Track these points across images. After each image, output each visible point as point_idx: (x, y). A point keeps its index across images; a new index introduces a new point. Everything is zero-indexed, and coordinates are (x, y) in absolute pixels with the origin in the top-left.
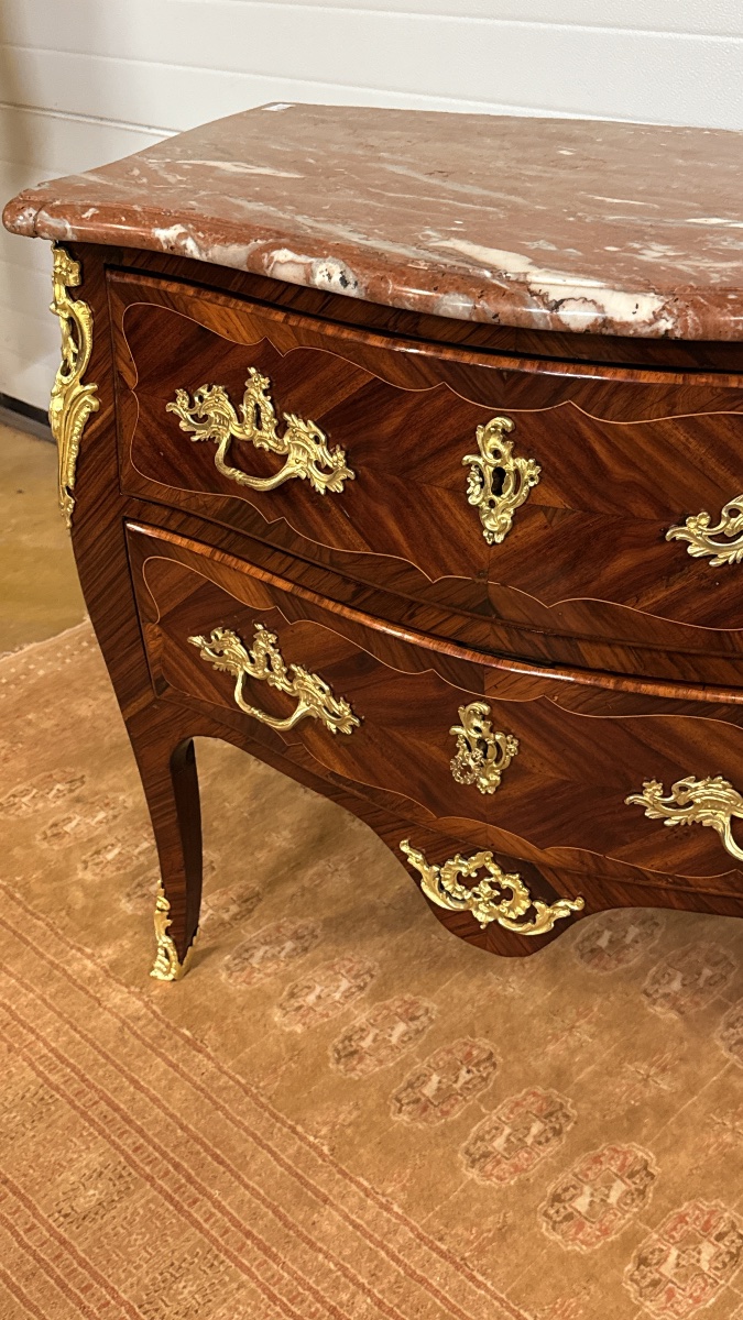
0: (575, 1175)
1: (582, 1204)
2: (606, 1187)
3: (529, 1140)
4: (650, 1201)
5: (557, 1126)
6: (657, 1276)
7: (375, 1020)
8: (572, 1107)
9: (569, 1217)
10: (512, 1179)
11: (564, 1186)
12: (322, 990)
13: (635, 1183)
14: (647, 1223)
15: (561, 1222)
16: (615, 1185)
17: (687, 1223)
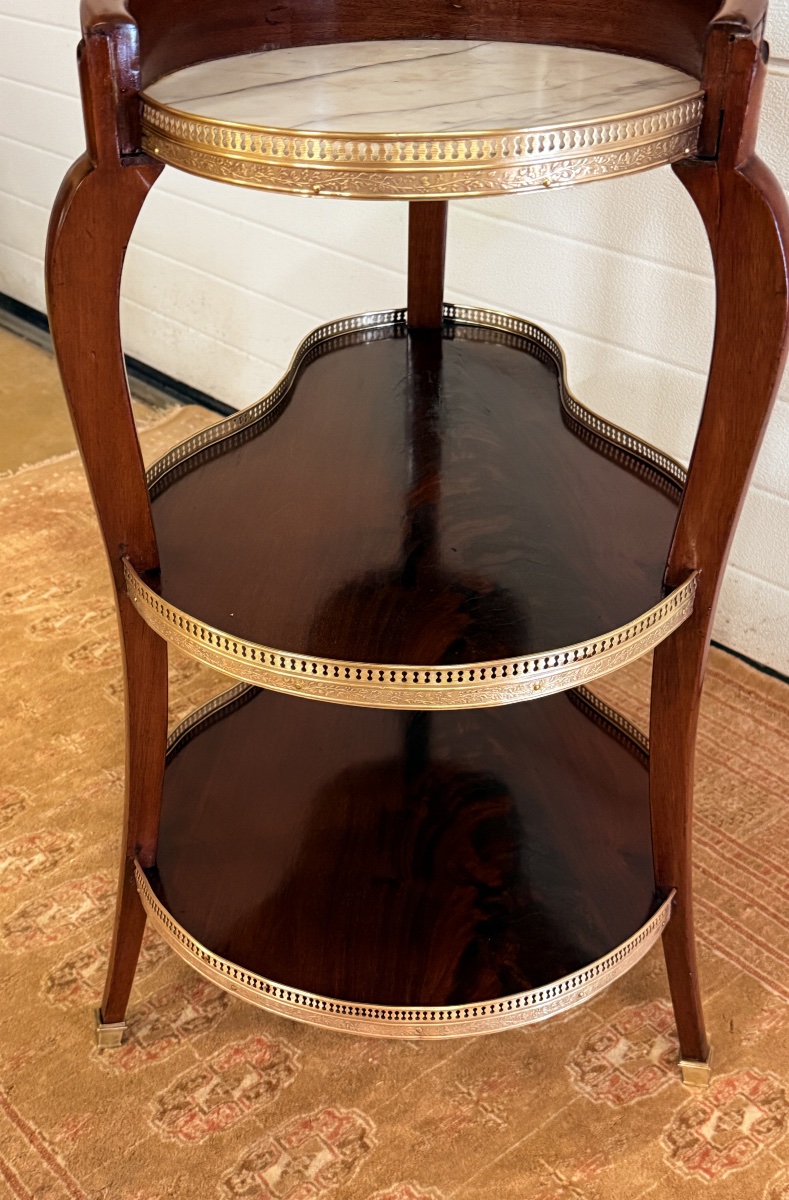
0: (278, 1140)
1: (273, 1173)
2: (309, 1157)
3: (237, 1094)
5: (274, 1081)
8: (298, 1059)
9: (253, 1191)
10: (202, 1138)
12: (60, 910)
13: (345, 1154)
15: (242, 1195)
16: (320, 1155)
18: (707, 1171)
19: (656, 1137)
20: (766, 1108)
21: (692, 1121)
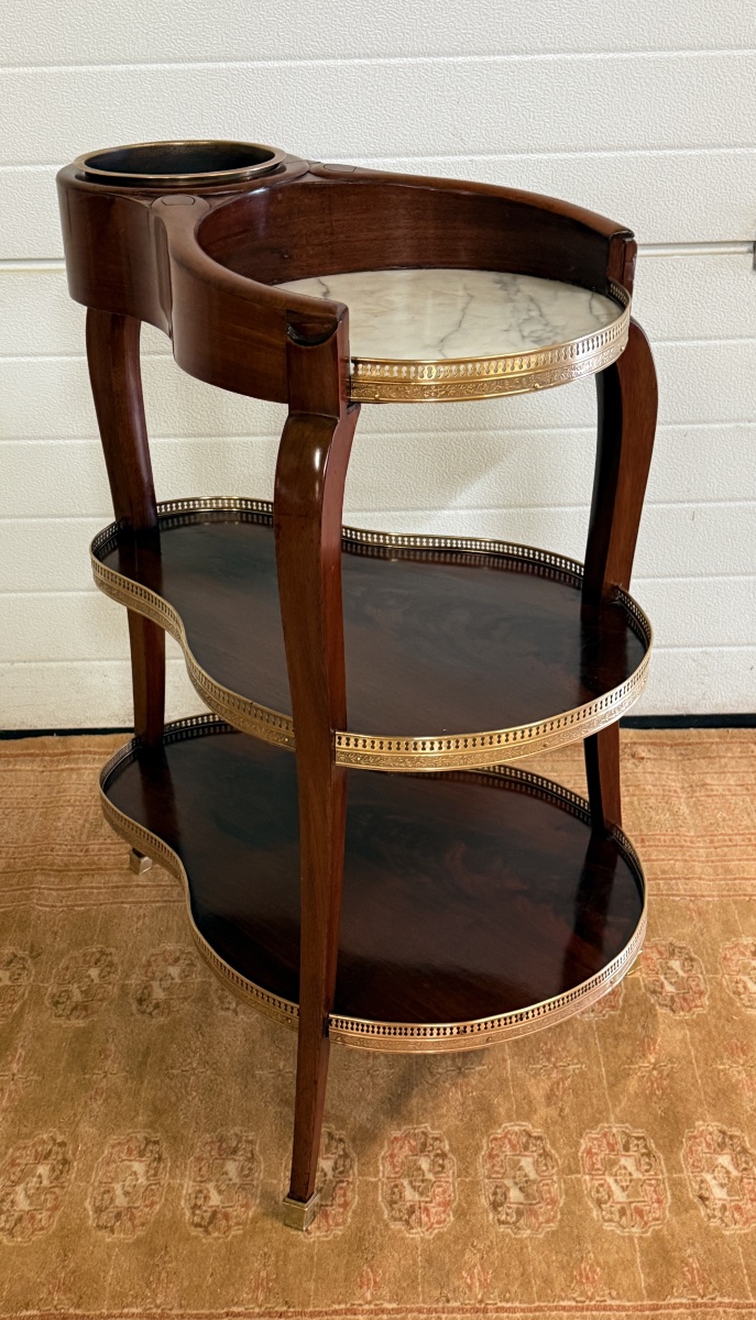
0: (489, 1178)
1: (515, 1195)
2: (519, 1170)
3: (429, 1176)
4: (557, 1156)
5: (439, 1151)
6: (619, 1206)
7: (202, 1176)
8: (432, 1128)
9: (519, 1213)
10: (449, 1216)
11: (491, 1191)
12: (124, 1186)
13: (534, 1151)
14: (572, 1173)
15: (517, 1221)
17: (596, 1154)
18: (696, 1006)
19: (655, 1010)
20: (676, 957)
21: (659, 990)
